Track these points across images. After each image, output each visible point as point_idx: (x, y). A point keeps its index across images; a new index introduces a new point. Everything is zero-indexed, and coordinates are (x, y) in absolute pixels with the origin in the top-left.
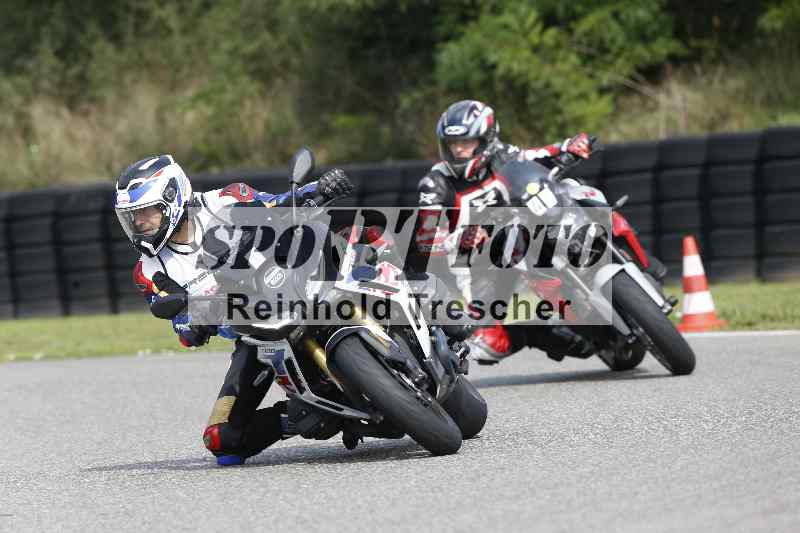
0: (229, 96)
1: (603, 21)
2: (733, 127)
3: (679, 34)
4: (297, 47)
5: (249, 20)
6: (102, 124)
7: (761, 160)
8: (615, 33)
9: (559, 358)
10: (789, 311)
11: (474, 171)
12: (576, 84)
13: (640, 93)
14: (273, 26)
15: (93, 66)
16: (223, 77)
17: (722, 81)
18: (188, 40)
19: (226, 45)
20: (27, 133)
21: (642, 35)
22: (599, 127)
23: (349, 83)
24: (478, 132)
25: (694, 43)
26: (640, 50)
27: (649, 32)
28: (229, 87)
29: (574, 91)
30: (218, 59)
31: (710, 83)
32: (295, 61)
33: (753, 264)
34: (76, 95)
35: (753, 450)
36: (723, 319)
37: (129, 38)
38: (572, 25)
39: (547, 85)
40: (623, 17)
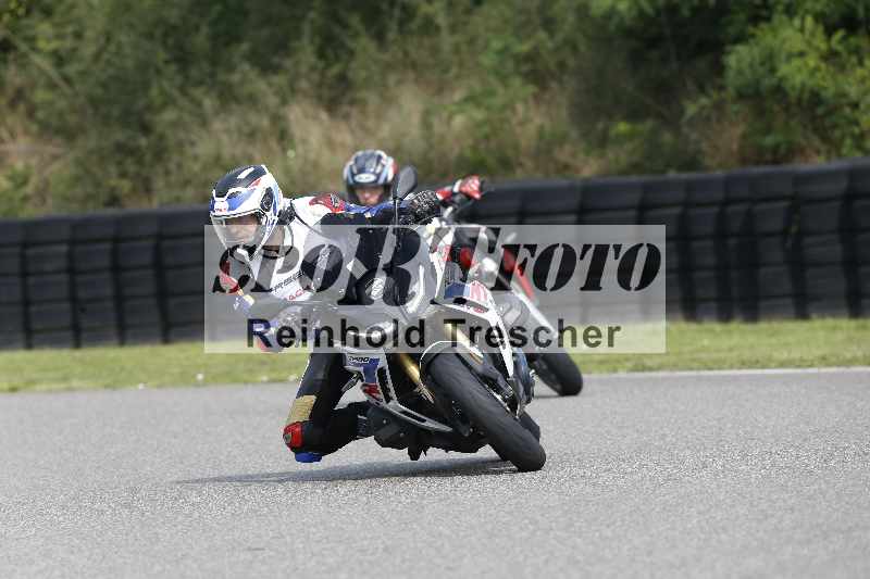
0: (497, 101)
4: (575, 48)
5: (522, 18)
6: (363, 128)
14: (549, 24)
15: (354, 65)
16: (492, 80)
18: (458, 38)
19: (496, 44)
20: (284, 137)
23: (629, 87)
28: (501, 90)
30: (487, 60)
32: (571, 62)
34: (337, 96)
37: (392, 35)
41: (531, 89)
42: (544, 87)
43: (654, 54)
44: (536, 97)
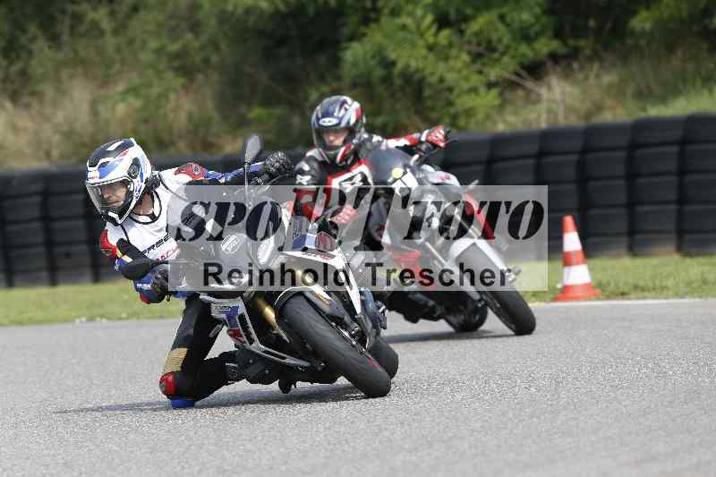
1: (490, 23)
2: (607, 117)
3: (558, 34)
4: (217, 47)
5: (173, 23)
6: (42, 115)
7: (633, 147)
8: (502, 34)
9: (414, 321)
10: (657, 283)
11: (344, 158)
12: (466, 79)
13: (524, 88)
14: (195, 27)
15: (33, 62)
16: (150, 72)
17: (598, 76)
18: (121, 40)
19: (153, 44)
21: (526, 36)
22: (488, 117)
23: (264, 78)
24: (348, 123)
25: (571, 42)
26: (524, 49)
27: (532, 32)
28: (156, 82)
29: (465, 86)
30: (146, 57)
31: (587, 78)
32: (214, 58)
33: (625, 240)
34: (18, 90)
35: (626, 406)
36: (599, 289)
37: (65, 38)
38: (463, 26)
39: (442, 80)
40: (508, 19)
41: (181, 81)
42: (192, 80)
43: (283, 51)
44: (184, 87)
